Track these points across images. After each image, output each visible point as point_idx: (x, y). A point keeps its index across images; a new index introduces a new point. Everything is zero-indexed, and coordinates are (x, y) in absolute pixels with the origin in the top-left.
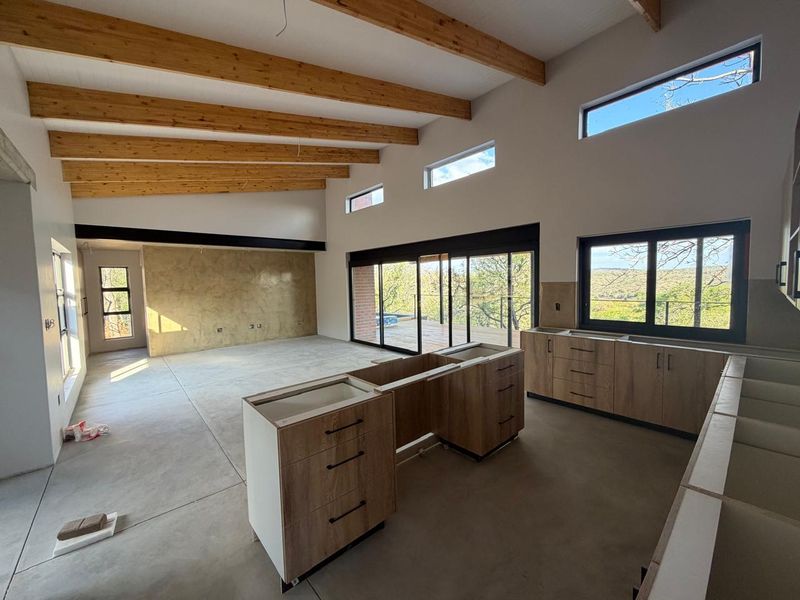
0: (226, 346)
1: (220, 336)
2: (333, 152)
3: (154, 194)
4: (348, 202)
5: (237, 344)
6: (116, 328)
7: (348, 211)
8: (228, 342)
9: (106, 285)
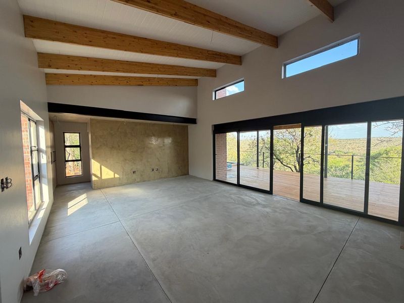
0: (138, 182)
1: (134, 176)
2: (216, 54)
3: (98, 84)
4: (214, 93)
5: (144, 181)
6: (73, 170)
7: (214, 99)
8: (139, 180)
9: (67, 144)
